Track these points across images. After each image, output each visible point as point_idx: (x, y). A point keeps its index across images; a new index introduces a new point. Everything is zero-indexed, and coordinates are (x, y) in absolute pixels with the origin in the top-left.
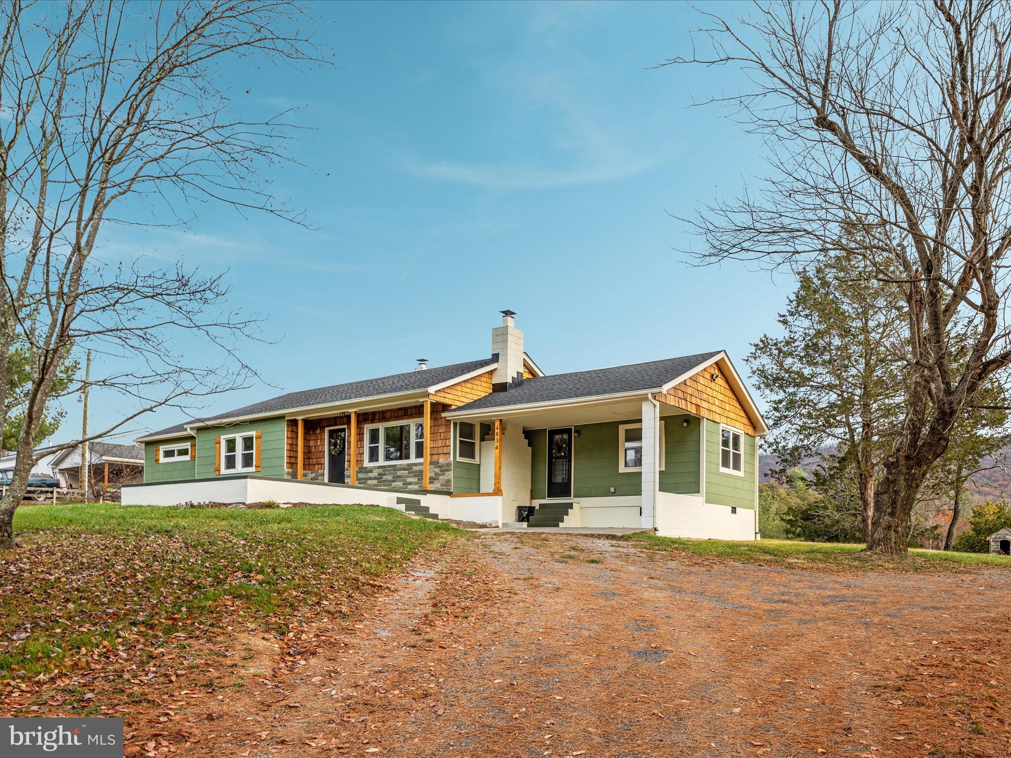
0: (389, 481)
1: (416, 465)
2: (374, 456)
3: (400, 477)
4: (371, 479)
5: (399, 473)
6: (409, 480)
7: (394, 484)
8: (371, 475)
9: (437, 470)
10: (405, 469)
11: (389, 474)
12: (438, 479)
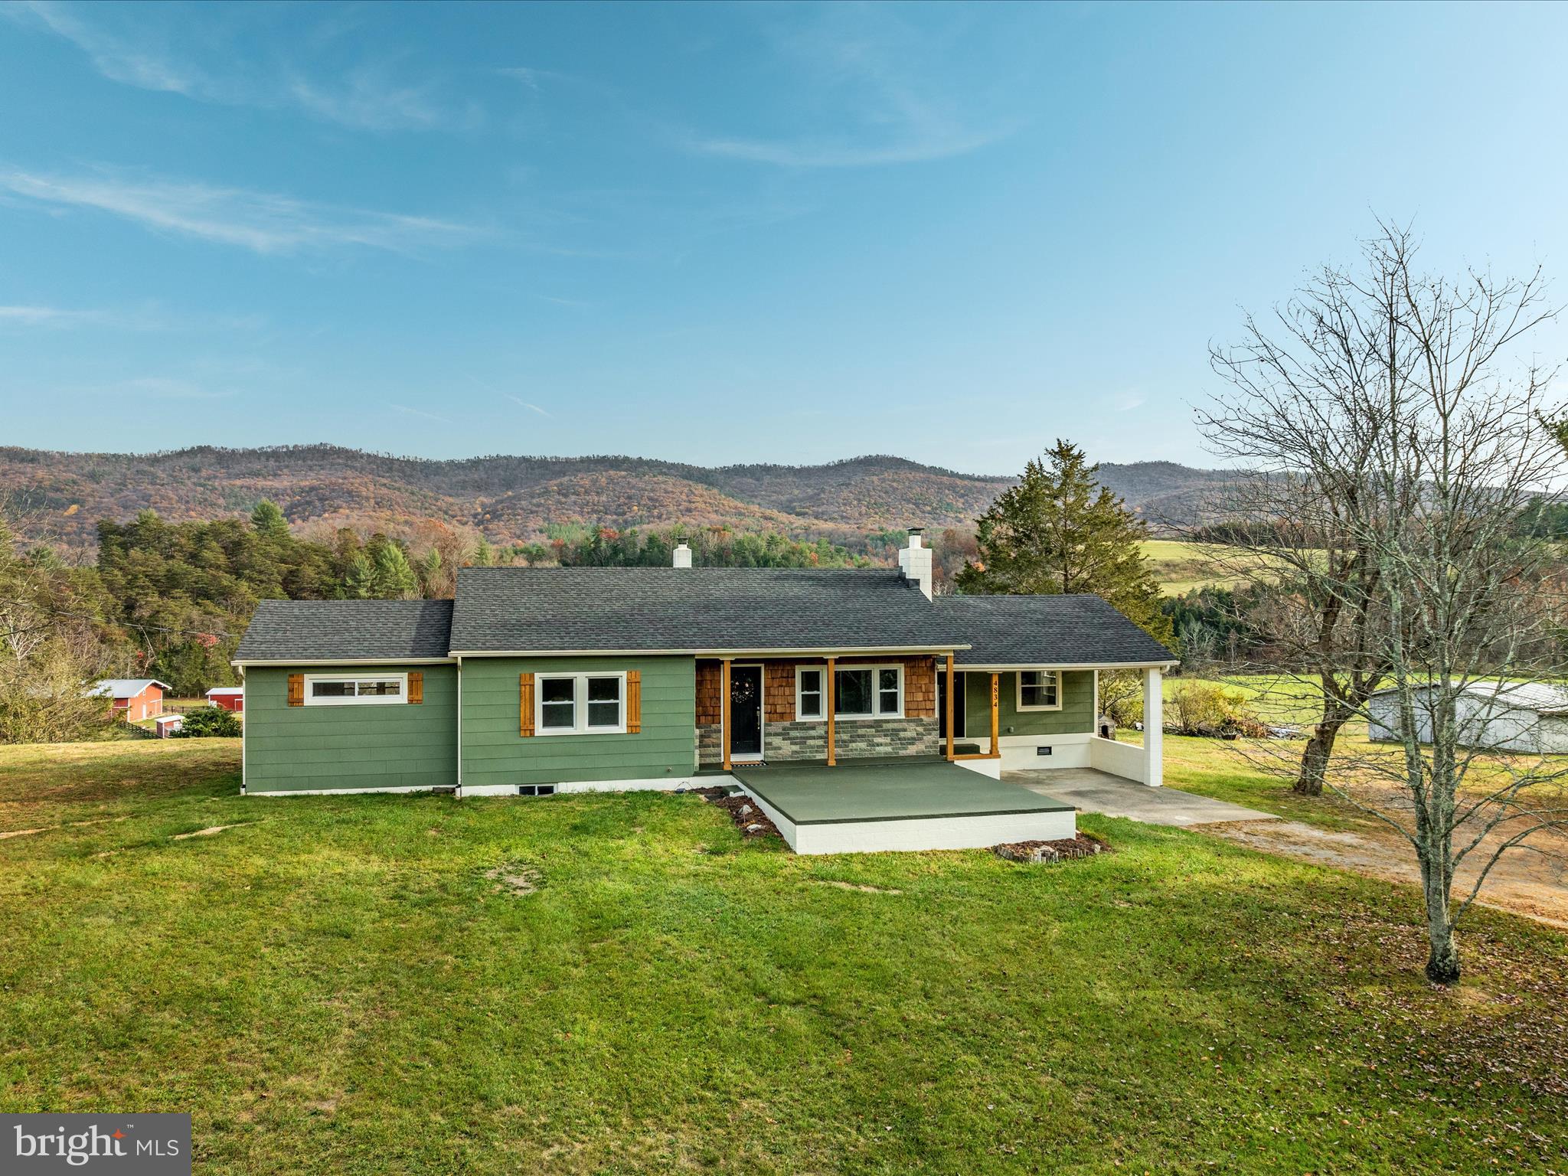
0: (844, 741)
1: (887, 721)
2: (811, 705)
3: (863, 736)
4: (814, 738)
5: (861, 731)
6: (877, 740)
7: (853, 745)
8: (813, 733)
9: (920, 729)
10: (871, 727)
11: (844, 732)
12: (921, 739)
